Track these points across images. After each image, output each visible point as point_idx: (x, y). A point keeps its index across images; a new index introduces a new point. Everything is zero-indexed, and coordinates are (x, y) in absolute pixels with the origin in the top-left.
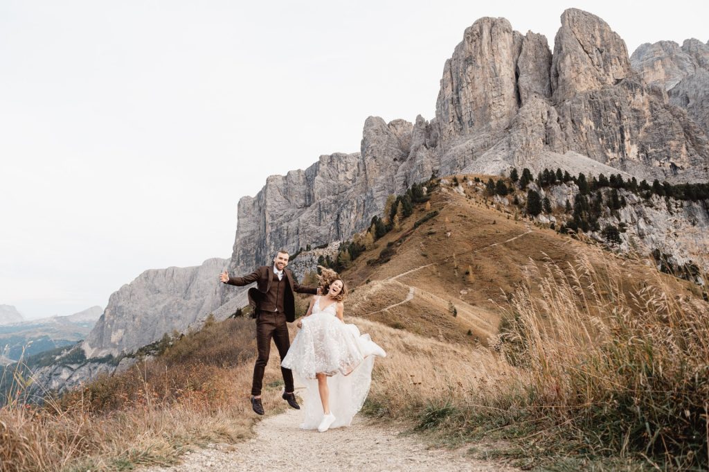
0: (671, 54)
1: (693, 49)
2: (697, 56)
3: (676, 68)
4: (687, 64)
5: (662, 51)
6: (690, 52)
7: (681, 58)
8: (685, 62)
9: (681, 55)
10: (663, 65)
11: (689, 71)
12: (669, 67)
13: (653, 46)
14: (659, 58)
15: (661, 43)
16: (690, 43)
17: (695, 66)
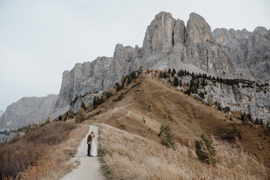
0: (225, 33)
1: (232, 32)
2: (233, 35)
3: (227, 38)
4: (230, 37)
5: (222, 32)
6: (231, 33)
7: (228, 35)
9: (228, 34)
10: (223, 37)
11: (230, 39)
12: (224, 37)
13: (219, 29)
14: (221, 34)
15: (222, 29)
16: (231, 30)
17: (232, 38)
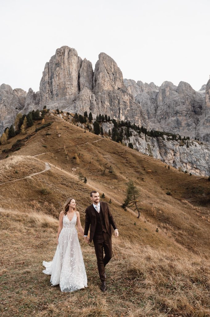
0: (133, 85)
1: (140, 85)
2: (141, 88)
3: (135, 91)
4: (138, 90)
5: (131, 83)
6: (139, 86)
7: (136, 87)
8: (137, 89)
9: (137, 86)
10: (131, 89)
11: (139, 93)
12: (133, 89)
13: (128, 80)
14: (129, 86)
15: (130, 80)
16: (139, 83)
17: (141, 91)
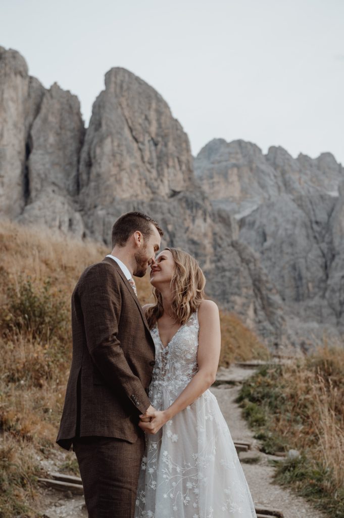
0: (251, 162)
1: (279, 161)
2: (283, 173)
3: (256, 185)
4: (270, 182)
5: (239, 156)
6: (275, 166)
7: (263, 172)
8: (267, 179)
9: (263, 167)
10: (240, 177)
11: (271, 192)
12: (246, 180)
13: (228, 145)
14: (235, 165)
15: (240, 143)
16: (277, 152)
17: (279, 188)
